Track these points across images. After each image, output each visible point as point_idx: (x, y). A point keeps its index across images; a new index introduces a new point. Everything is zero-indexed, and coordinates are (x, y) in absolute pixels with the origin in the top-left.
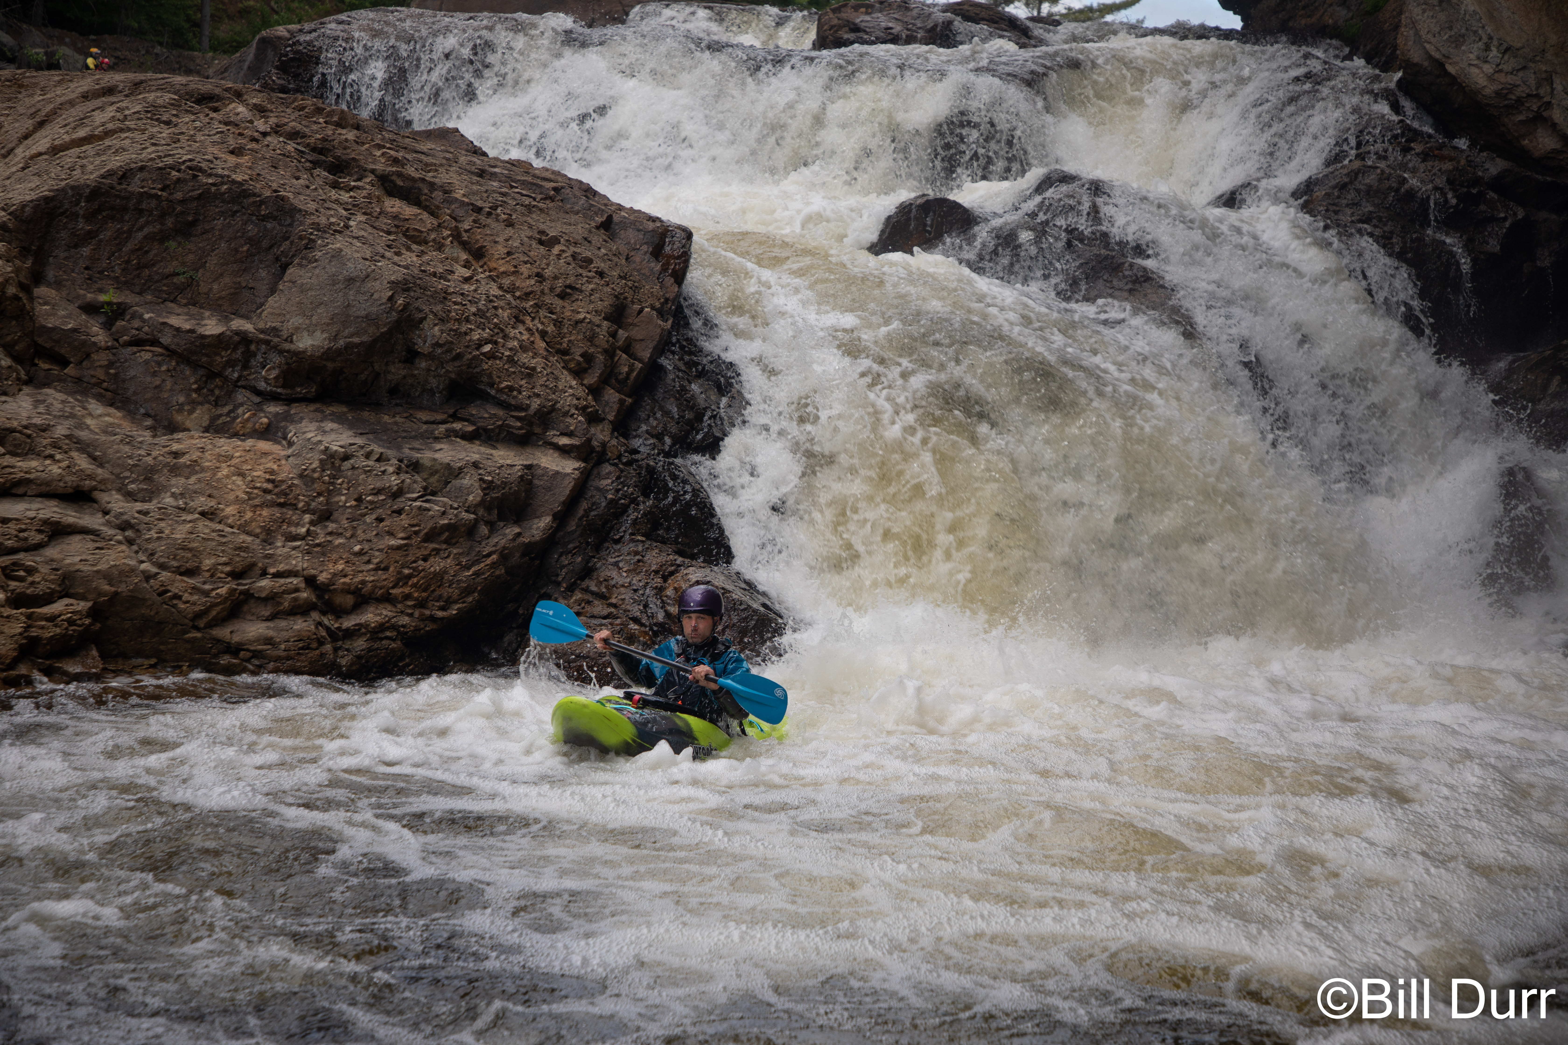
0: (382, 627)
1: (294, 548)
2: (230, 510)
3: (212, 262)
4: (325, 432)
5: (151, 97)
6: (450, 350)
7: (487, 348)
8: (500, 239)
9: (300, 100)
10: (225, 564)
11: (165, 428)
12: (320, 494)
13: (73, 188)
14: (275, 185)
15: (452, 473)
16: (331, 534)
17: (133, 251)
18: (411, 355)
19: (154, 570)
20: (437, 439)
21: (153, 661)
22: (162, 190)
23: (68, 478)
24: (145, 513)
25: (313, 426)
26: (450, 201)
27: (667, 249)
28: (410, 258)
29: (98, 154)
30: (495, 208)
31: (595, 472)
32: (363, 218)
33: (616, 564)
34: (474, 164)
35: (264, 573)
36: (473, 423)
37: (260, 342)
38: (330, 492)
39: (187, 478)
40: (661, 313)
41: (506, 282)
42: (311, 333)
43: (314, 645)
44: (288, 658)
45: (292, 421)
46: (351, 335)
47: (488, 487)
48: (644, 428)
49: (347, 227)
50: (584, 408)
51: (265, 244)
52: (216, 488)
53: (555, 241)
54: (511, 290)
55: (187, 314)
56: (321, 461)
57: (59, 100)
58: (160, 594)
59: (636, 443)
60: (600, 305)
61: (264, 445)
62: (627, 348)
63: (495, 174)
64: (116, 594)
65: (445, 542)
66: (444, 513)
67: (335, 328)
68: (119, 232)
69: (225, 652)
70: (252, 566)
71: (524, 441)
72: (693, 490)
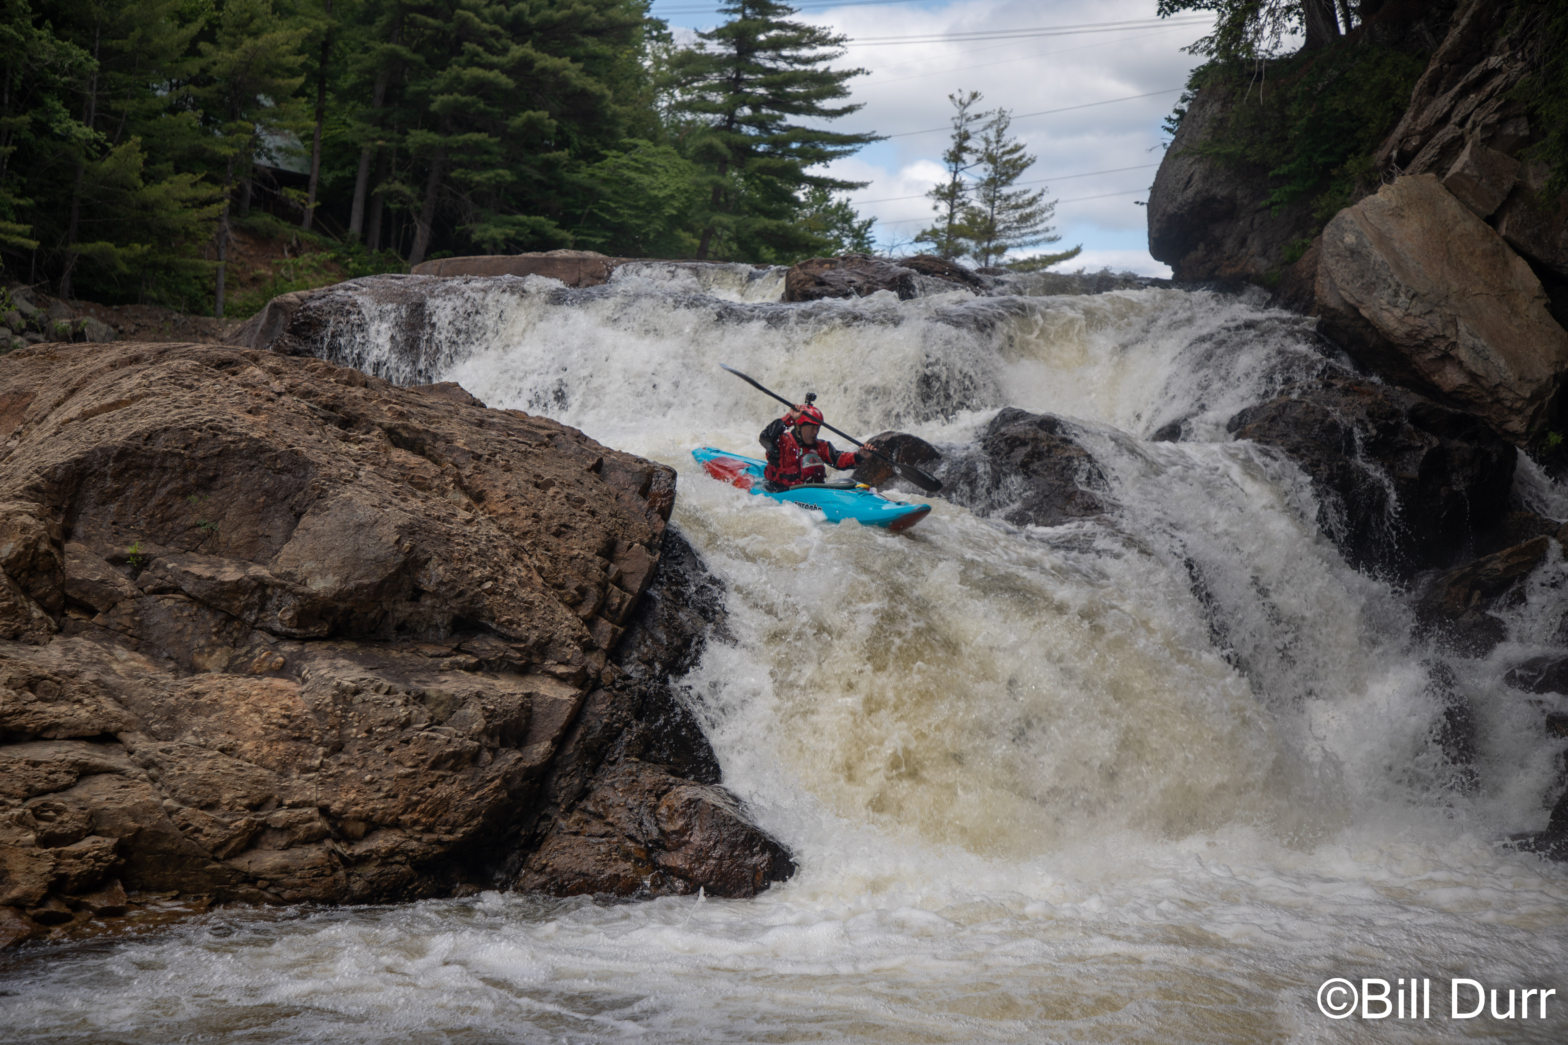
0: (392, 852)
1: (309, 780)
2: (248, 746)
3: (231, 513)
4: (337, 669)
5: (174, 364)
6: (453, 588)
7: (488, 585)
8: (499, 483)
9: (312, 362)
10: (244, 797)
11: (186, 669)
12: (332, 728)
13: (102, 450)
14: (289, 441)
15: (456, 703)
16: (343, 764)
17: (157, 506)
18: (417, 594)
19: (176, 805)
20: (442, 671)
21: (175, 893)
22: (185, 449)
23: (95, 721)
24: (168, 751)
25: (325, 663)
26: (451, 450)
27: (654, 487)
28: (415, 503)
29: (125, 418)
30: (493, 455)
31: (591, 698)
32: (371, 468)
33: (612, 785)
34: (474, 415)
35: (280, 805)
36: (475, 656)
37: (275, 586)
38: (341, 724)
39: (208, 717)
40: (650, 547)
41: (505, 523)
42: (323, 576)
43: (328, 872)
44: (304, 885)
45: (306, 660)
46: (361, 577)
47: (491, 715)
49: (356, 477)
50: (580, 638)
51: (280, 495)
52: (235, 725)
53: (550, 483)
54: (510, 530)
55: (207, 562)
56: (333, 696)
57: (89, 370)
58: (182, 829)
59: (629, 669)
60: (592, 542)
61: (279, 683)
62: (619, 581)
63: (493, 423)
64: (140, 829)
65: (452, 768)
66: (449, 741)
67: (345, 571)
68: (145, 489)
69: (243, 882)
70: (269, 798)
71: (523, 671)
72: (683, 712)
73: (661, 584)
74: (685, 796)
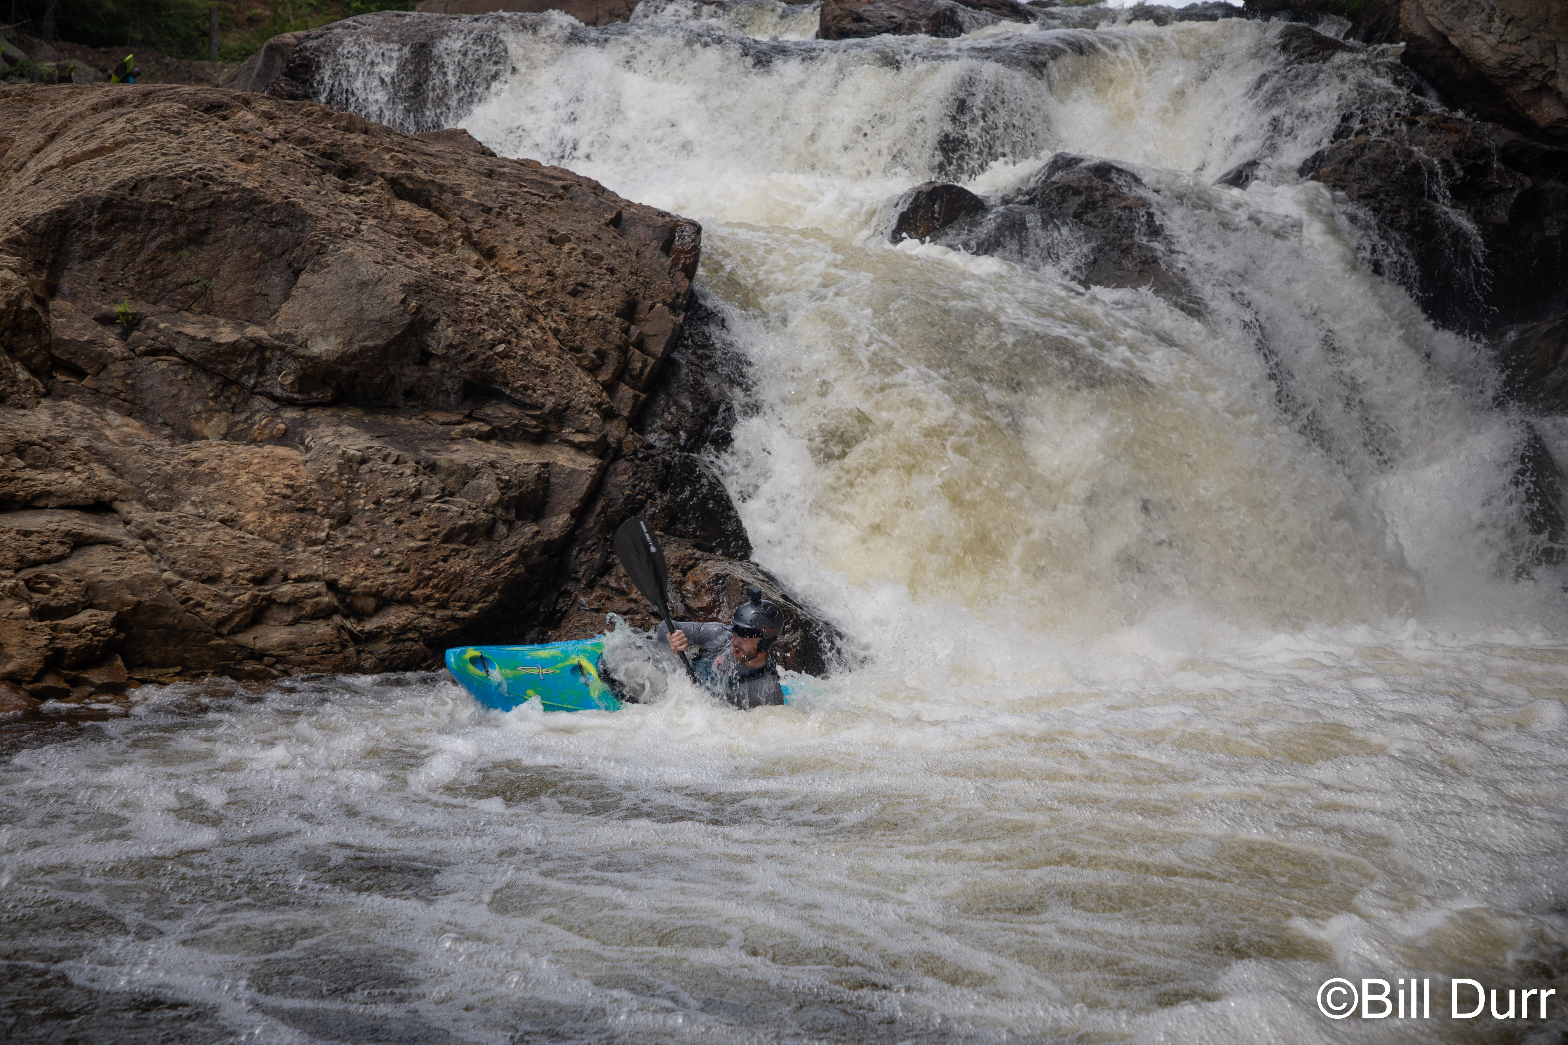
0: (404, 629)
1: (315, 553)
2: (250, 517)
3: (226, 270)
4: (342, 436)
5: (160, 107)
6: (463, 351)
7: (501, 348)
8: (511, 239)
9: (307, 106)
10: (247, 570)
11: (183, 436)
12: (338, 498)
13: (85, 200)
14: (285, 192)
15: (469, 473)
16: (350, 537)
17: (147, 262)
18: (425, 357)
19: (176, 578)
20: (453, 439)
21: (178, 669)
22: (174, 199)
23: (88, 490)
24: (166, 522)
25: (330, 431)
26: (459, 203)
27: (677, 243)
28: (421, 260)
29: (109, 166)
30: (505, 208)
31: (612, 468)
32: (373, 222)
34: (483, 164)
35: (285, 579)
36: (489, 423)
37: (274, 348)
38: (348, 495)
39: (207, 486)
40: (673, 308)
41: (518, 281)
42: (325, 338)
43: (337, 649)
44: (312, 662)
45: (309, 427)
46: (366, 339)
47: (506, 486)
48: (659, 423)
49: (358, 231)
50: (599, 405)
51: (277, 250)
52: (235, 495)
53: (565, 239)
54: (523, 289)
55: (202, 322)
56: (339, 465)
57: (69, 113)
58: (183, 603)
59: (652, 438)
60: (611, 302)
61: (282, 451)
62: (640, 344)
63: (504, 174)
64: (139, 603)
65: (465, 542)
66: (462, 514)
67: (349, 332)
68: (132, 243)
69: (249, 658)
70: (273, 572)
71: (540, 439)
72: (710, 483)
73: (686, 347)
74: (713, 571)
